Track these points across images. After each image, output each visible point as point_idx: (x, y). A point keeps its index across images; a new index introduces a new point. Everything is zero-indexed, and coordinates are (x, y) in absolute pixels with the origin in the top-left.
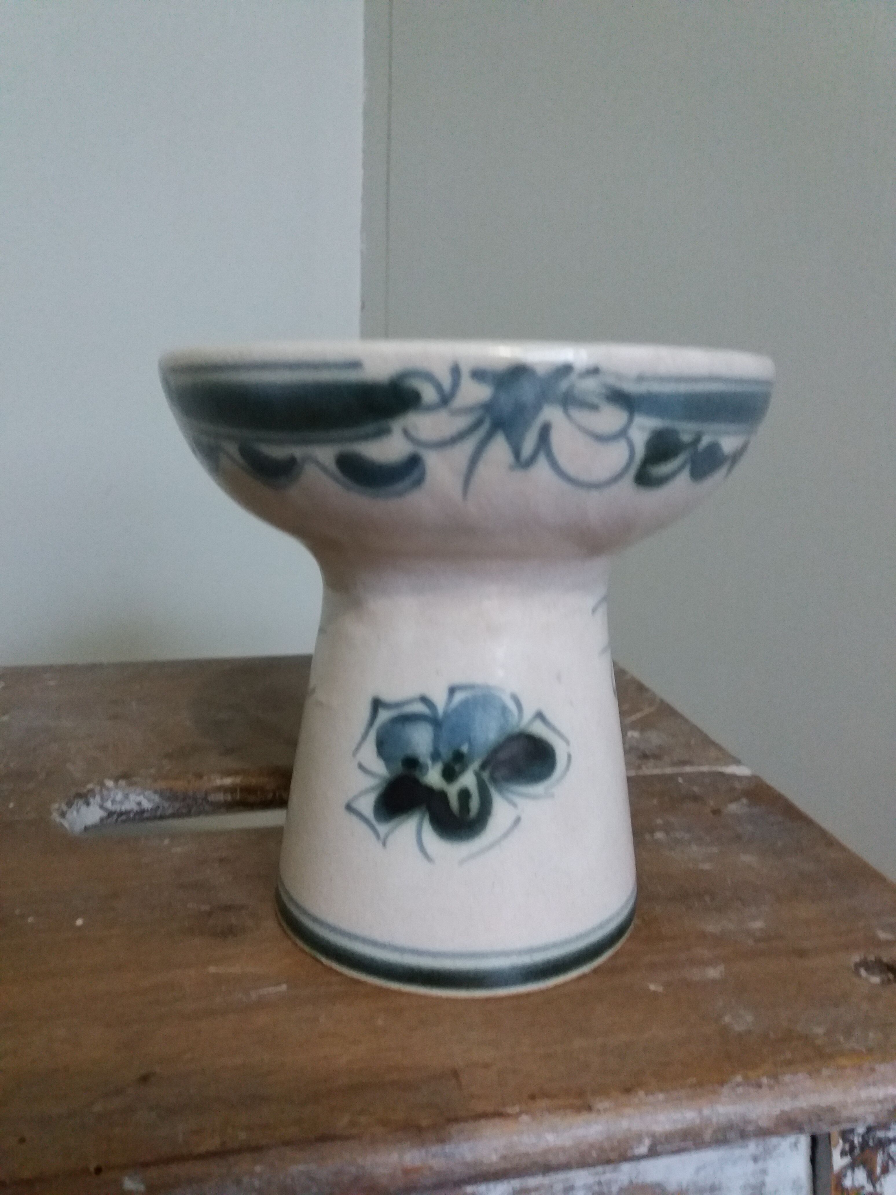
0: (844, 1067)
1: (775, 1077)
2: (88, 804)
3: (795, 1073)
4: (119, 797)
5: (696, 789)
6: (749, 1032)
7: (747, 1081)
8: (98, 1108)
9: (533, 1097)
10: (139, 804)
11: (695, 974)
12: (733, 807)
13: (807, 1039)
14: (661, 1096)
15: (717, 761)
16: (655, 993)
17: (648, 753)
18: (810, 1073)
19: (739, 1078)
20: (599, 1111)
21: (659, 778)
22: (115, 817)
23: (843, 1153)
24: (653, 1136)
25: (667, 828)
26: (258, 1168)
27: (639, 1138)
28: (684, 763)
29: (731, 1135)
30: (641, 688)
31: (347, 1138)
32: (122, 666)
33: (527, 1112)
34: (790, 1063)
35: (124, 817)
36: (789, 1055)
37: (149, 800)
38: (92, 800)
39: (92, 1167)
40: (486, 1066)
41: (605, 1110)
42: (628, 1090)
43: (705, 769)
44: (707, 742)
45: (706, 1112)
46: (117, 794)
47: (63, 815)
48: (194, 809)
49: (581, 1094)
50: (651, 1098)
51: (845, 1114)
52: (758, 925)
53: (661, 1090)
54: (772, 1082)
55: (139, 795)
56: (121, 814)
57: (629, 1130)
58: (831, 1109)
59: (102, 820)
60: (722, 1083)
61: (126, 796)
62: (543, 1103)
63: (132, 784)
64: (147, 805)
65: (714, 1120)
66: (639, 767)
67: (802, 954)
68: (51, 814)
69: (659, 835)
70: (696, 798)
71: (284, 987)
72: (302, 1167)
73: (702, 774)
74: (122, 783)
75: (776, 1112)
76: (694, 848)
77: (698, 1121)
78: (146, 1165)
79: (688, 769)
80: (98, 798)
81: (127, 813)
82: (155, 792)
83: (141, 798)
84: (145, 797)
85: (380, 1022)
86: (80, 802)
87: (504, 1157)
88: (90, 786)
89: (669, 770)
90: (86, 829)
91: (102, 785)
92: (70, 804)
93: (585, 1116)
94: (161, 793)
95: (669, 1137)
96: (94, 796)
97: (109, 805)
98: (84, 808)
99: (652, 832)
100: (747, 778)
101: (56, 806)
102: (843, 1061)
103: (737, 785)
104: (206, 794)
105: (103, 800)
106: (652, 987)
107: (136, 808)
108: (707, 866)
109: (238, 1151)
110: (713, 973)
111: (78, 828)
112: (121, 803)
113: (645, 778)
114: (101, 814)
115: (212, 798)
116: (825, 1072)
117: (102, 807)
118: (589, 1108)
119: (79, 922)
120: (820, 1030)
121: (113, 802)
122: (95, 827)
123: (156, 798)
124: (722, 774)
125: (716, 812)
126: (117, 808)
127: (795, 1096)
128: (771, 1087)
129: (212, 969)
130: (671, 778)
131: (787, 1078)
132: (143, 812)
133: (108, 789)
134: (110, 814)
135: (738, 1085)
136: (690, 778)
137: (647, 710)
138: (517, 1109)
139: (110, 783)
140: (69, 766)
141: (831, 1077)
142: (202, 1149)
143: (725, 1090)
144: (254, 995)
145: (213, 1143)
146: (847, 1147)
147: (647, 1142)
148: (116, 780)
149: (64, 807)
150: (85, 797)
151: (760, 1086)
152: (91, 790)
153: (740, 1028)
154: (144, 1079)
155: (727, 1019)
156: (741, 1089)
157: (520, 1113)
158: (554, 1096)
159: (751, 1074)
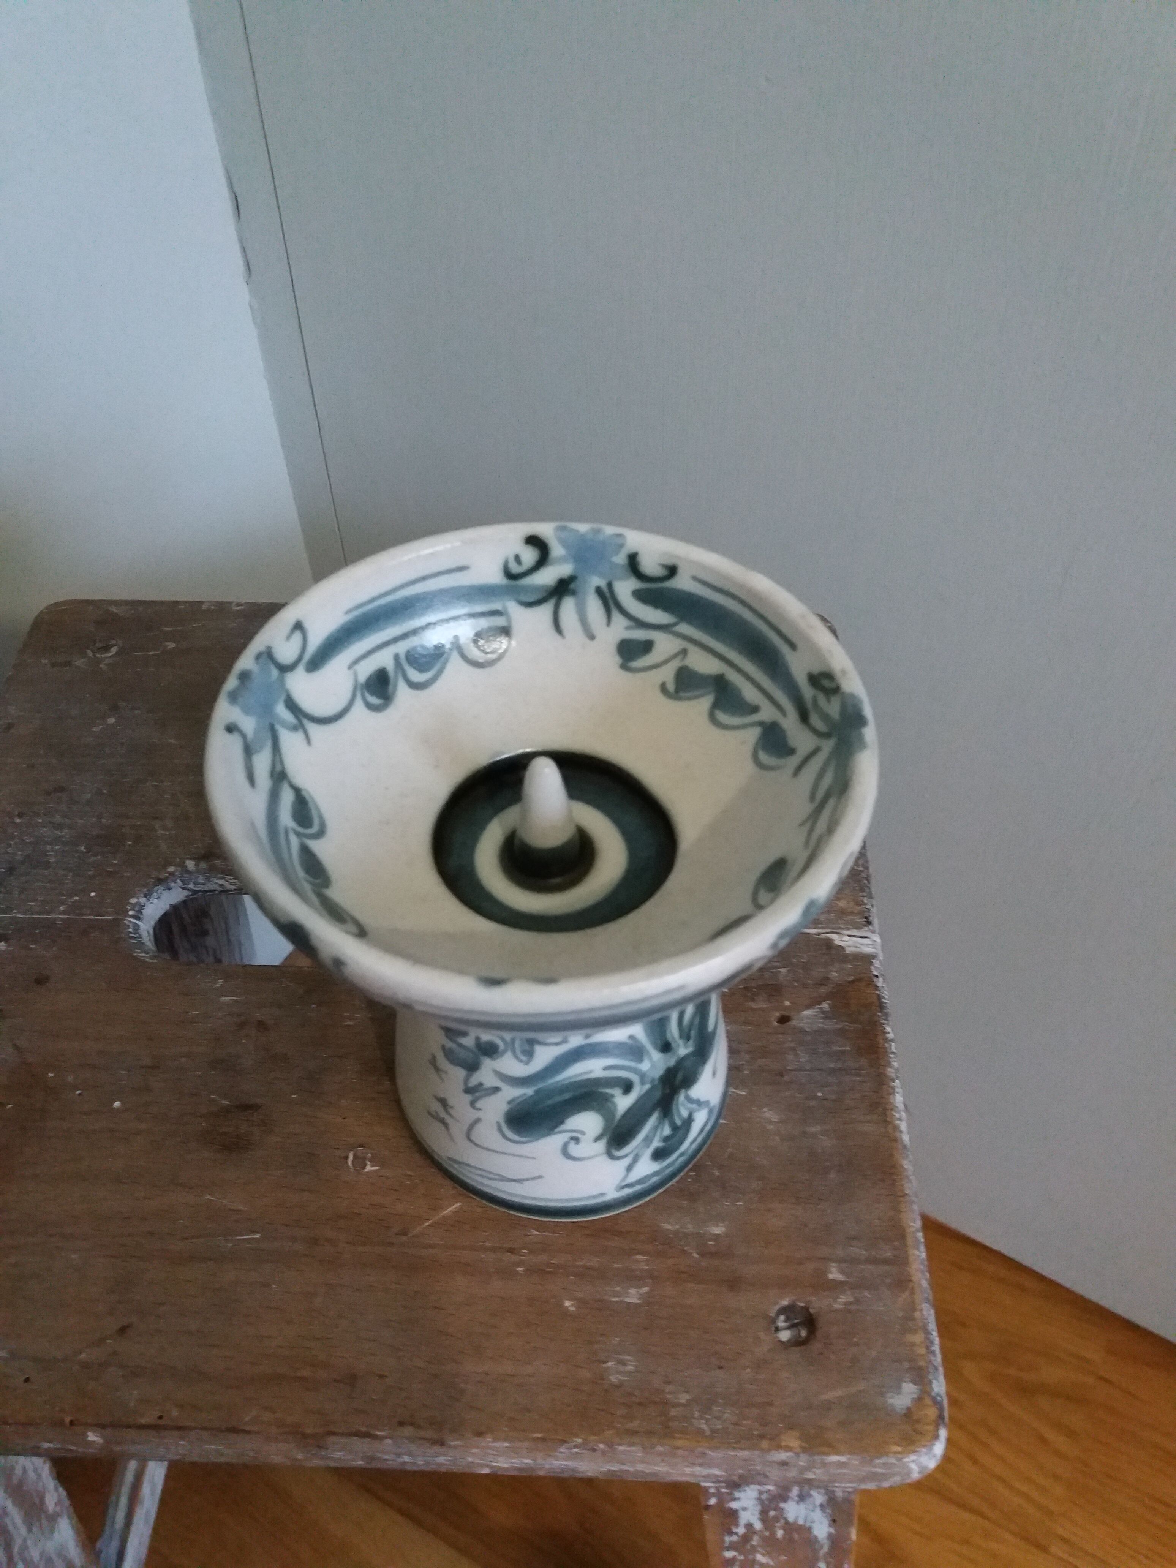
1: (611, 1445)
2: (168, 887)
3: (631, 1445)
4: (201, 878)
6: (619, 1385)
7: (585, 1444)
8: (82, 1356)
9: (401, 1424)
10: (221, 885)
11: (616, 1294)
12: (807, 1017)
13: (665, 1407)
14: (506, 1444)
16: (566, 1314)
19: (579, 1441)
20: (450, 1447)
22: (201, 894)
31: (249, 1433)
33: (391, 1438)
34: (633, 1433)
35: (209, 892)
36: (636, 1424)
37: (231, 883)
38: (173, 883)
39: (68, 1420)
40: (381, 1376)
41: (455, 1447)
42: (479, 1434)
45: (543, 1460)
46: (198, 877)
49: (438, 1431)
50: (496, 1444)
52: (718, 1230)
53: (508, 1440)
54: (607, 1449)
55: (219, 879)
56: (206, 892)
57: (473, 1462)
59: (187, 896)
60: (563, 1442)
61: (207, 879)
62: (408, 1431)
65: (547, 1468)
67: (735, 1284)
71: (257, 1236)
74: (203, 865)
77: (532, 1466)
80: (179, 881)
83: (222, 882)
84: (226, 881)
86: (160, 888)
88: (171, 869)
90: (173, 907)
91: (183, 866)
92: (148, 894)
93: (438, 1447)
96: (175, 880)
97: (191, 886)
98: (163, 893)
101: (133, 902)
105: (185, 881)
106: (567, 1303)
107: (219, 888)
110: (633, 1296)
112: (203, 884)
118: (442, 1444)
119: (117, 1104)
120: (684, 1398)
121: (195, 884)
125: (783, 1021)
126: (199, 889)
128: (604, 1453)
129: (208, 1197)
133: (189, 870)
134: (195, 893)
135: (576, 1447)
138: (383, 1433)
139: (190, 865)
141: (661, 1454)
142: (143, 1419)
144: (232, 1241)
145: (153, 1415)
148: (198, 859)
149: (143, 901)
150: (165, 881)
151: (594, 1450)
152: (172, 874)
153: (614, 1379)
154: (123, 1330)
155: (610, 1364)
156: (576, 1450)
157: (386, 1438)
158: (419, 1427)
159: (592, 1438)
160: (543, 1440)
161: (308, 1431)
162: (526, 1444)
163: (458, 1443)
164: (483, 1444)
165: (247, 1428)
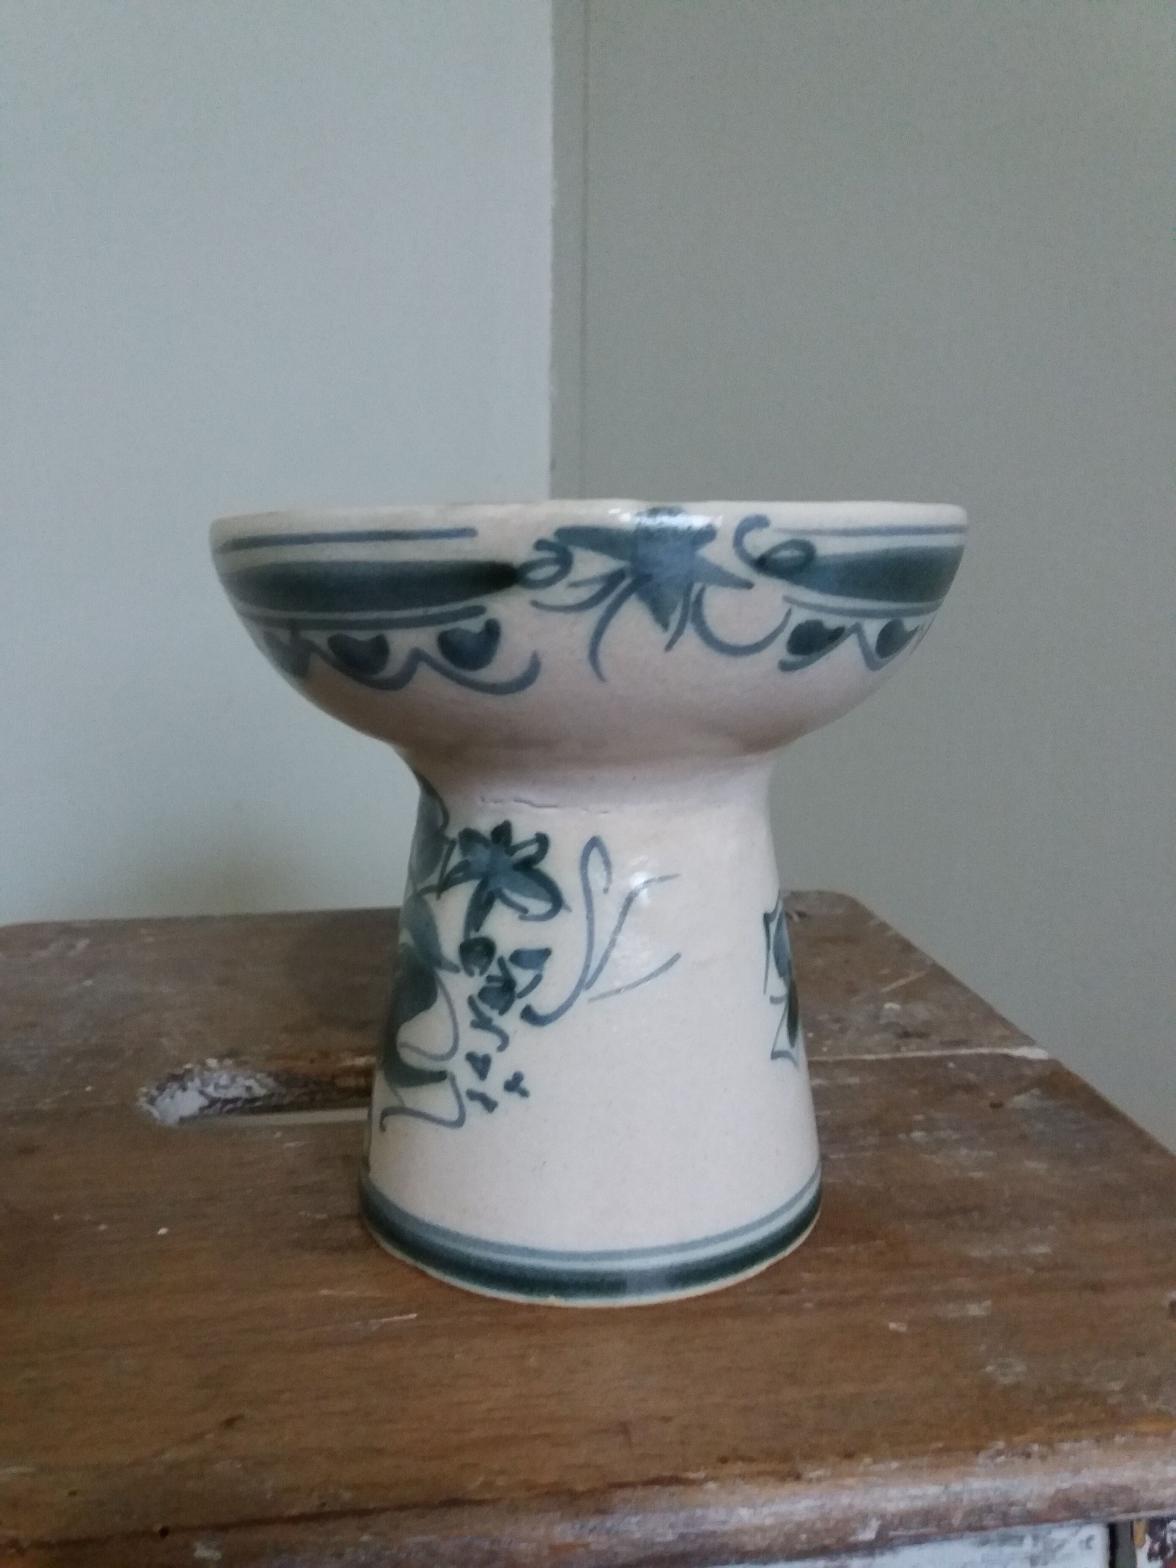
0: (1145, 1435)
1: (1049, 1443)
2: (184, 1089)
3: (1077, 1440)
4: (224, 1080)
5: (971, 1077)
6: (1017, 1386)
7: (1011, 1449)
8: (168, 1456)
9: (724, 1460)
10: (249, 1089)
11: (951, 1311)
12: (1020, 1100)
13: (1097, 1397)
14: (895, 1465)
15: (1003, 1040)
16: (896, 1335)
17: (910, 1030)
18: (1098, 1441)
19: (1001, 1445)
20: (810, 1481)
21: (923, 1061)
22: (219, 1105)
23: (1151, 1556)
24: (882, 1516)
25: (929, 1126)
26: (365, 1538)
27: (864, 1519)
28: (958, 1043)
29: (989, 1521)
30: (907, 947)
31: (480, 1503)
32: (239, 919)
33: (714, 1479)
34: (1070, 1427)
35: (230, 1106)
36: (1070, 1417)
37: (262, 1085)
38: (189, 1084)
39: (158, 1528)
40: (667, 1419)
41: (819, 1480)
42: (849, 1456)
43: (985, 1051)
44: (991, 1016)
45: (956, 1487)
46: (221, 1076)
47: (152, 1101)
48: (319, 1097)
49: (786, 1457)
50: (881, 1467)
51: (1147, 1496)
52: (1041, 1249)
53: (895, 1456)
54: (1045, 1449)
55: (249, 1077)
56: (227, 1101)
57: (850, 1506)
58: (1125, 1489)
59: (202, 1109)
60: (977, 1450)
61: (233, 1080)
62: (737, 1468)
63: (239, 1064)
64: (259, 1091)
65: (966, 1498)
66: (898, 1048)
67: (1097, 1287)
68: (136, 1099)
69: (917, 1135)
70: (970, 1088)
71: (413, 1316)
72: (420, 1539)
73: (982, 1056)
74: (229, 1062)
75: (1050, 1490)
76: (964, 1151)
77: (944, 1499)
78: (224, 1528)
79: (964, 1051)
80: (197, 1082)
81: (235, 1100)
82: (270, 1075)
83: (251, 1082)
84: (258, 1081)
85: (532, 1361)
86: (175, 1086)
87: (682, 1537)
88: (188, 1066)
89: (936, 1053)
90: (183, 1120)
91: (203, 1064)
92: (161, 1089)
93: (791, 1486)
94: (276, 1076)
95: (904, 1519)
96: (192, 1080)
97: (210, 1090)
98: (179, 1094)
99: (909, 1129)
100: (1041, 1062)
101: (144, 1090)
102: (1143, 1427)
103: (1028, 1071)
104: (334, 1077)
105: (204, 1083)
106: (892, 1326)
107: (245, 1095)
108: (977, 1175)
109: (340, 1515)
110: (975, 1310)
111: (172, 1119)
112: (226, 1087)
113: (903, 1061)
114: (202, 1101)
115: (341, 1083)
116: (1119, 1440)
117: (202, 1093)
118: (798, 1477)
119: (163, 1231)
120: (1116, 1386)
121: (217, 1086)
122: (193, 1118)
123: (270, 1082)
124: (1007, 1057)
125: (996, 1106)
126: (222, 1094)
127: (1076, 1471)
128: (1043, 1458)
129: (324, 1292)
130: (940, 1061)
131: (1066, 1446)
132: (254, 1100)
133: (209, 1069)
134: (213, 1102)
135: (999, 1453)
136: (964, 1063)
137: (913, 976)
138: (701, 1474)
139: (212, 1063)
140: (164, 1040)
141: (1125, 1447)
142: (294, 1511)
143: (981, 1459)
144: (374, 1325)
145: (310, 1505)
146: (1157, 1547)
147: (875, 1524)
148: (221, 1058)
149: (155, 1092)
150: (180, 1080)
151: (1028, 1455)
152: (189, 1071)
153: (1007, 1381)
154: (230, 1423)
155: (989, 1369)
156: (1003, 1458)
157: (706, 1480)
158: (752, 1460)
159: (1017, 1439)
160: (946, 1450)
161: (580, 1488)
162: (926, 1460)
163: (820, 1472)
164: (861, 1469)
165: (478, 1497)
